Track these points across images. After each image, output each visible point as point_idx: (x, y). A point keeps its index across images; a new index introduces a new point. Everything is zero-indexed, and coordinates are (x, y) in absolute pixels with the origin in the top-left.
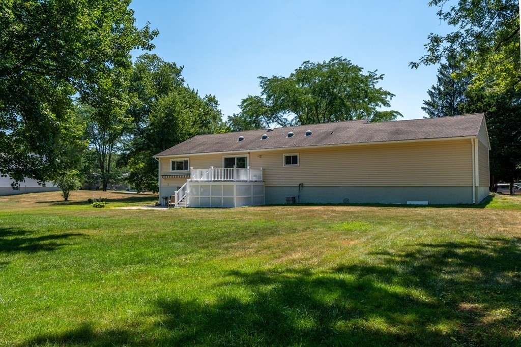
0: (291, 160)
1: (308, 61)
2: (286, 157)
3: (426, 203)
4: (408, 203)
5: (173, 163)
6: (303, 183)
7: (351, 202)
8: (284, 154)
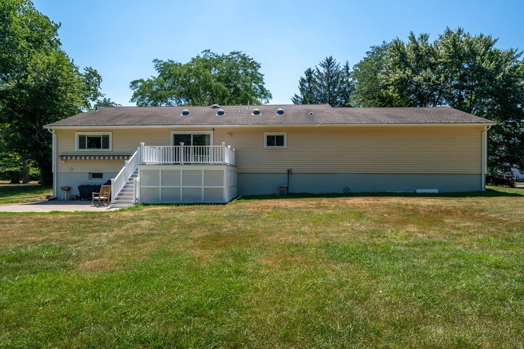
0: (275, 141)
1: (209, 50)
2: (268, 136)
3: (436, 191)
4: (418, 191)
5: (82, 139)
6: (291, 169)
7: (352, 191)
8: (265, 133)
